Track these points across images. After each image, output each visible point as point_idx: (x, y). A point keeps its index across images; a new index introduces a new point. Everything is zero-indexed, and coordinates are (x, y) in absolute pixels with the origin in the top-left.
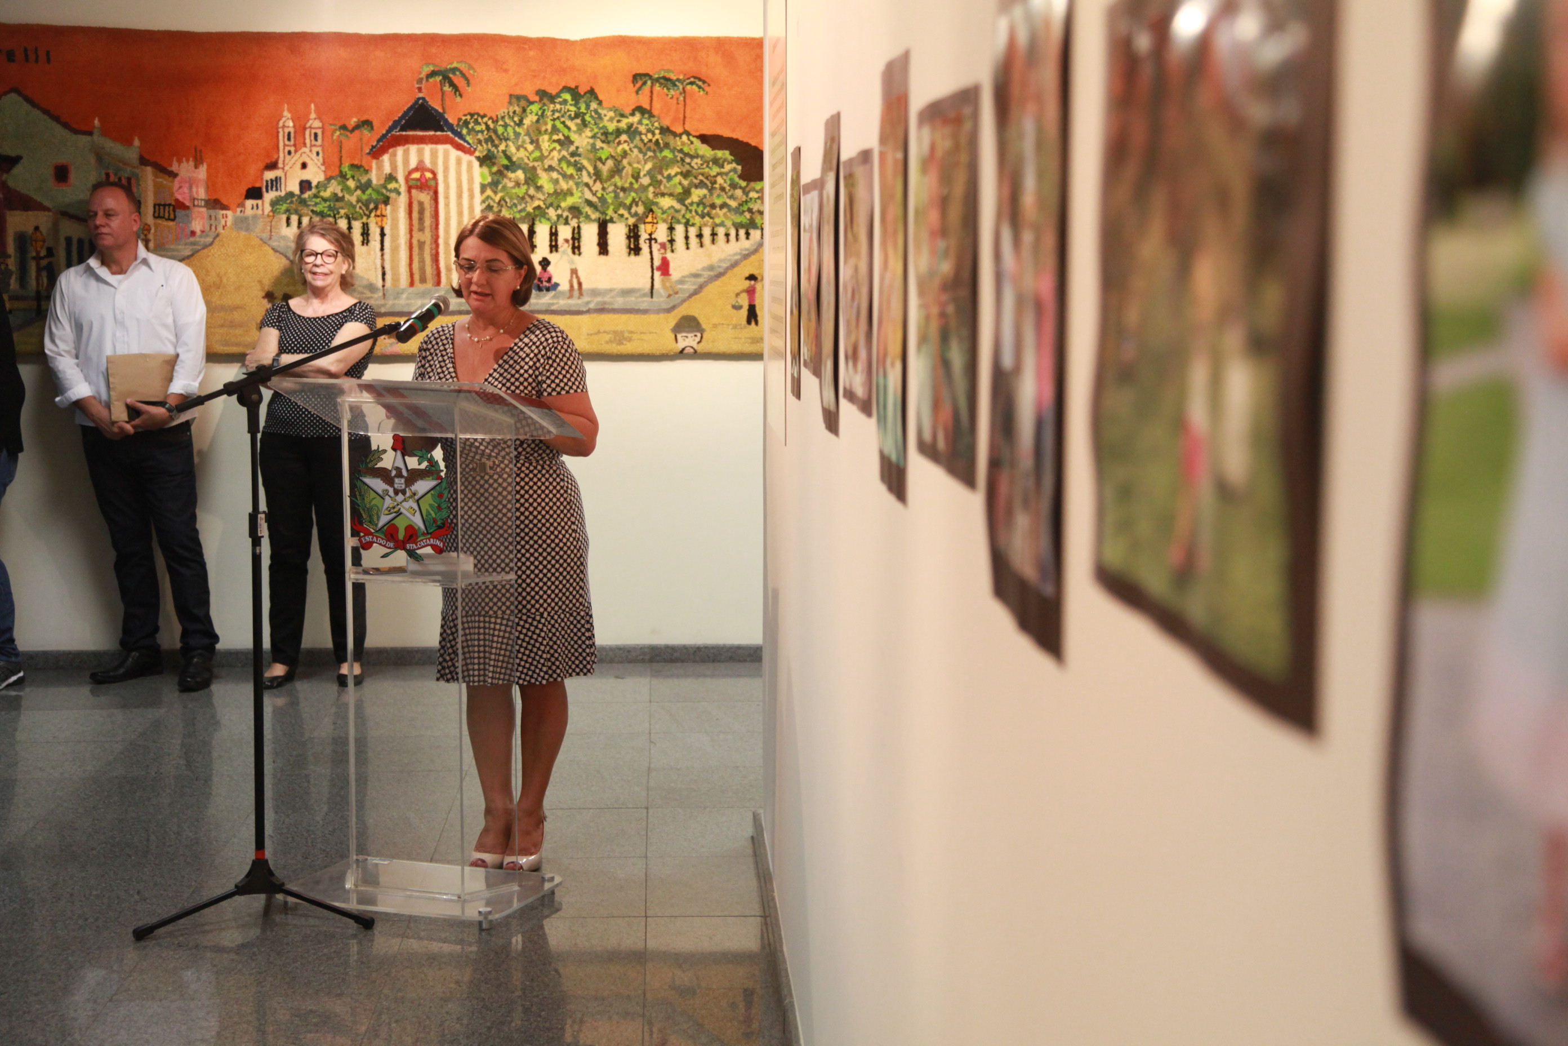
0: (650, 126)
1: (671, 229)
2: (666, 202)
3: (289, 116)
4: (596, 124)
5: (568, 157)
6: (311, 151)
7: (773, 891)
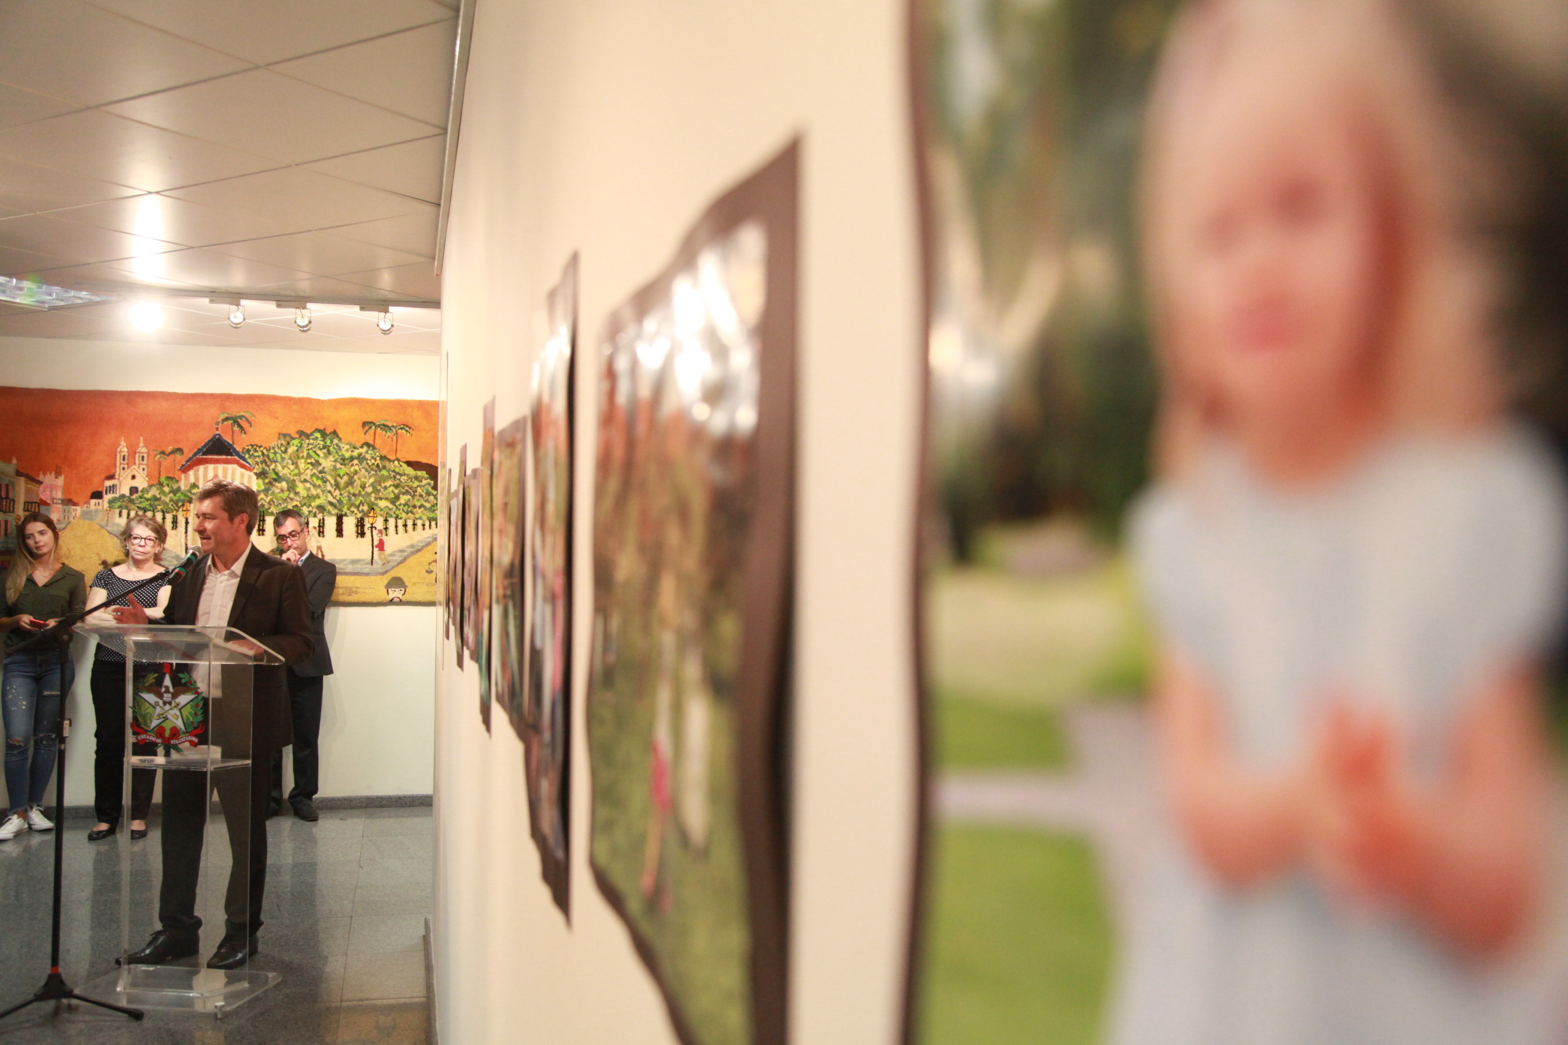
0: (373, 455)
1: (386, 521)
2: (383, 504)
3: (125, 444)
4: (337, 453)
5: (317, 473)
6: (139, 468)
7: (433, 979)
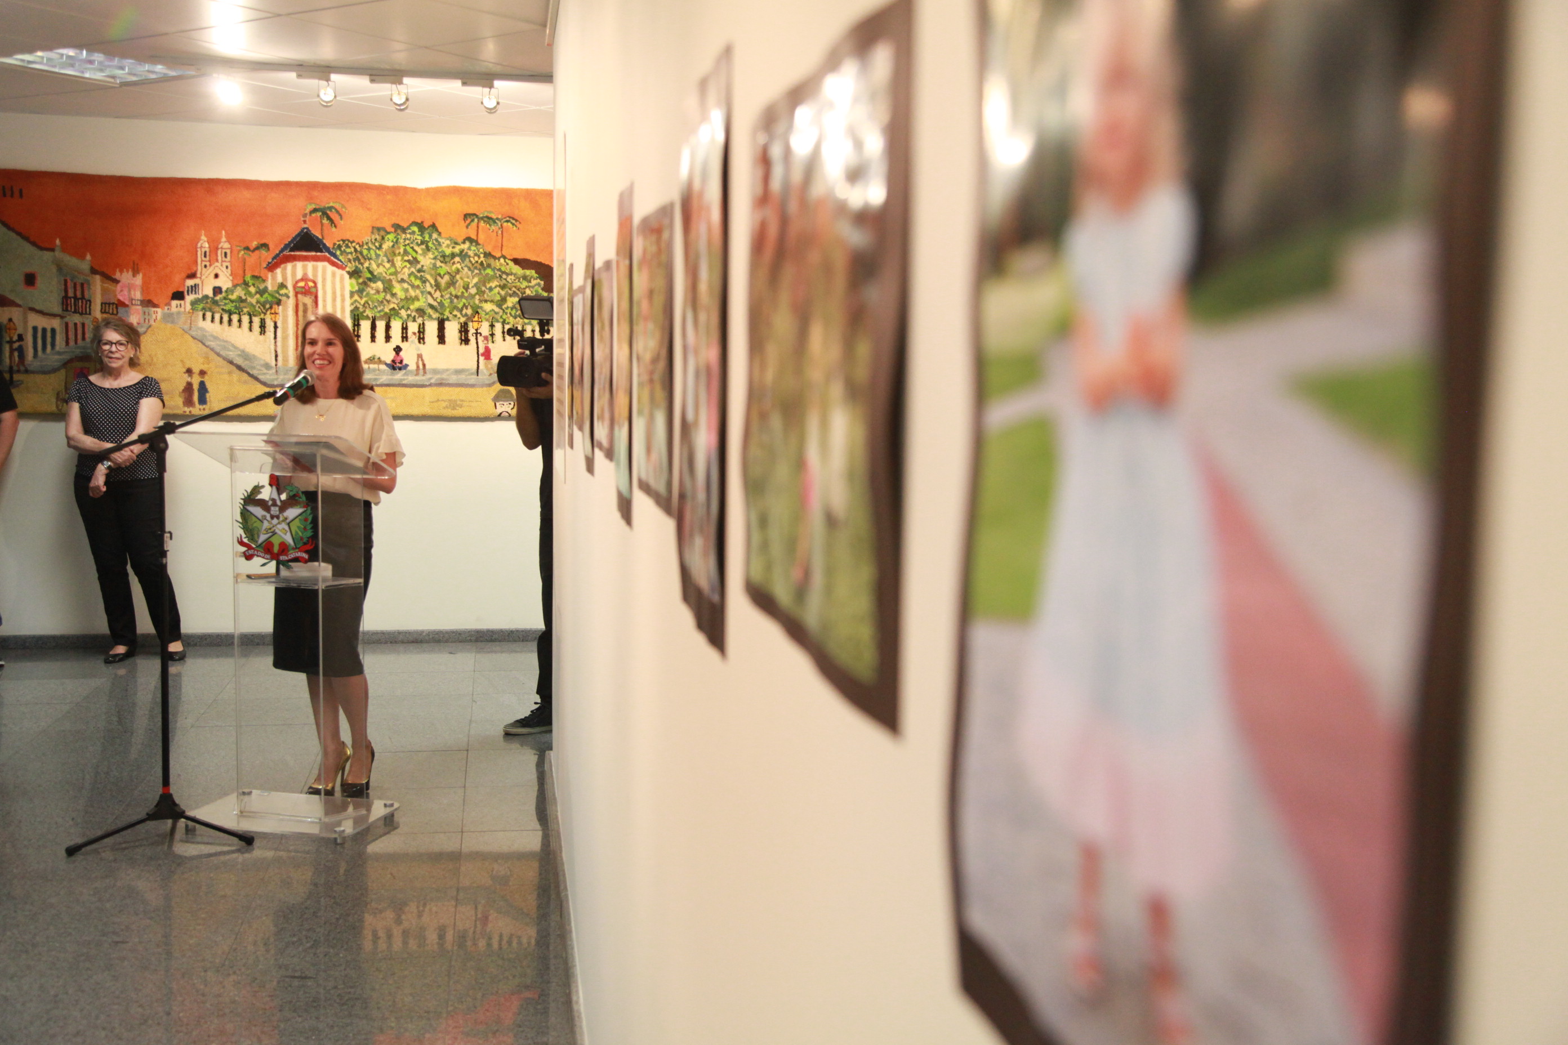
0: (477, 251)
1: (492, 326)
2: (488, 307)
3: (206, 239)
4: (436, 249)
5: (416, 273)
6: (222, 265)
7: (557, 811)
